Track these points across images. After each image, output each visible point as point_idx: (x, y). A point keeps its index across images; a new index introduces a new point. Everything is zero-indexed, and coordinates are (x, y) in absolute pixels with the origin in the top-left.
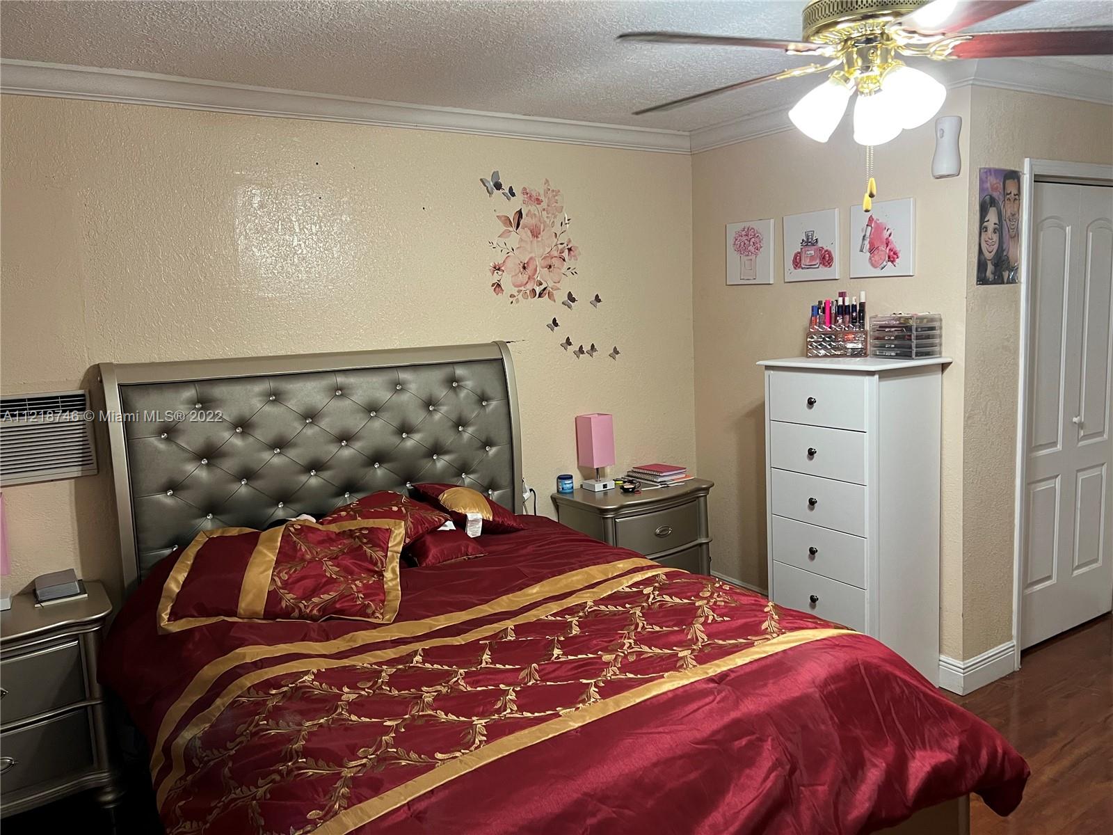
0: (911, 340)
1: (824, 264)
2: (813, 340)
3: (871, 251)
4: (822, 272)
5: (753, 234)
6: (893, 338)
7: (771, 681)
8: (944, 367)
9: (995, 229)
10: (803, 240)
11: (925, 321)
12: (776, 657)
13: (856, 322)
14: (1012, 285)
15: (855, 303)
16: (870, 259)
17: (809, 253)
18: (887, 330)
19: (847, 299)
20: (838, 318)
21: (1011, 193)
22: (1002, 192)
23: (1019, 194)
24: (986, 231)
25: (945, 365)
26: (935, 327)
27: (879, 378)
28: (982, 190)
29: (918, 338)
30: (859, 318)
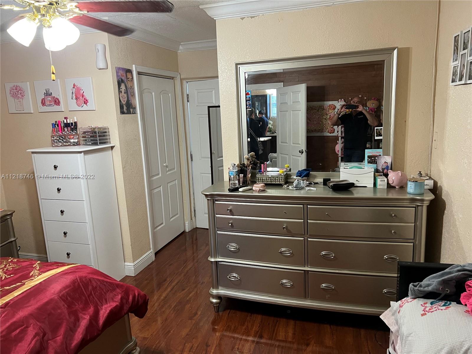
0: (97, 137)
1: (56, 104)
2: (54, 139)
3: (76, 99)
4: (56, 108)
5: (19, 89)
6: (89, 137)
7: (32, 299)
8: (112, 148)
9: (125, 92)
10: (45, 93)
11: (102, 129)
12: (36, 286)
13: (73, 130)
14: (135, 114)
15: (72, 122)
16: (76, 102)
17: (48, 99)
18: (87, 133)
19: (68, 120)
20: (65, 129)
21: (129, 78)
22: (126, 77)
23: (132, 78)
24: (121, 93)
25: (112, 147)
26: (106, 132)
27: (84, 154)
28: (117, 76)
29: (99, 136)
30: (75, 128)
